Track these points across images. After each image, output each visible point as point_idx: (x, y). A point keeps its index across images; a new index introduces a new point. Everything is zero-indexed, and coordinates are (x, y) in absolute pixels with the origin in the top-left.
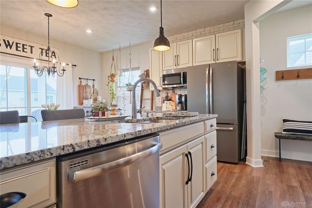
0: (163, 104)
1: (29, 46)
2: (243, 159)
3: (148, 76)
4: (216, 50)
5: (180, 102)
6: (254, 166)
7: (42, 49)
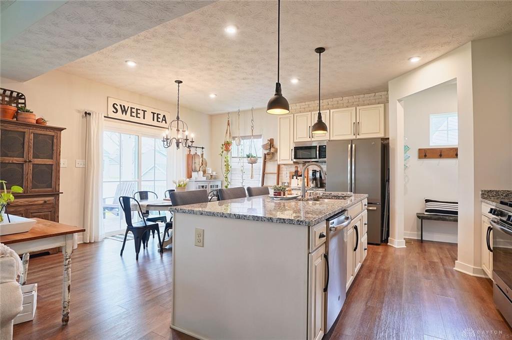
0: (292, 180)
1: (142, 110)
2: (384, 241)
3: (273, 146)
4: (357, 124)
5: (315, 179)
6: (397, 247)
7: (154, 114)
